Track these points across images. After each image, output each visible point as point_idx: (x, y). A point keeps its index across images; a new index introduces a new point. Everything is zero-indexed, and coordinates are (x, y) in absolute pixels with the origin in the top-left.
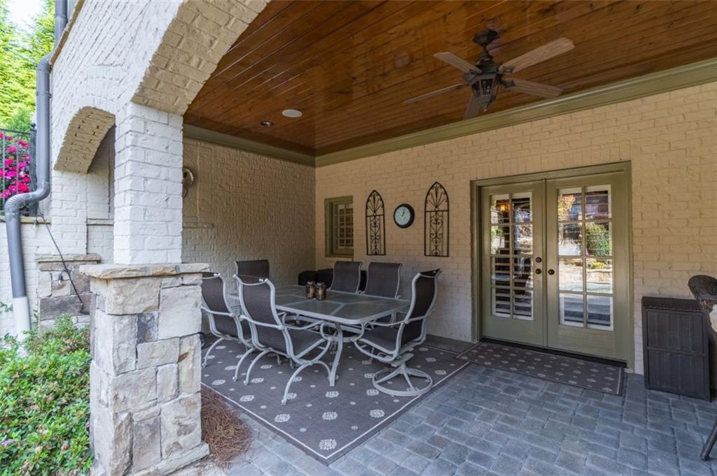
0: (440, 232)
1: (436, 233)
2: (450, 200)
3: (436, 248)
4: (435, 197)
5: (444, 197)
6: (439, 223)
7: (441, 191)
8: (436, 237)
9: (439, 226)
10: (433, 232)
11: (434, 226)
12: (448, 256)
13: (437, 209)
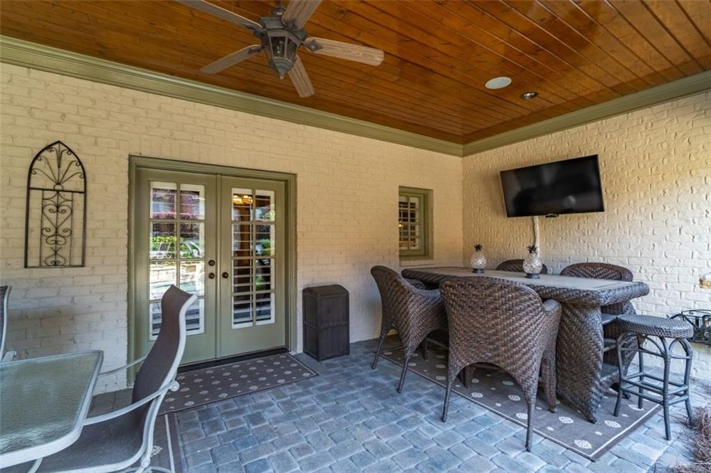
0: (67, 225)
1: (57, 229)
2: (88, 175)
3: (56, 253)
4: (55, 166)
5: (75, 168)
6: (65, 211)
7: (68, 158)
8: (56, 234)
9: (62, 217)
10: (47, 224)
11: (53, 216)
12: (83, 265)
13: (58, 187)
